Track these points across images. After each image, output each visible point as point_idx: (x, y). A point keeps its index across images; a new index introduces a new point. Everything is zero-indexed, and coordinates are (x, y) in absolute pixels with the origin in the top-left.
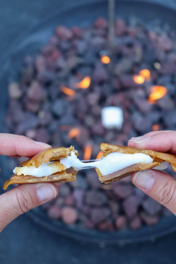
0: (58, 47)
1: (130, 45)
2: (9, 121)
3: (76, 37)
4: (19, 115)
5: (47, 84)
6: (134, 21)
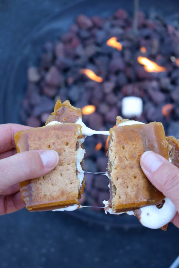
0: (78, 35)
1: (148, 38)
3: (96, 26)
5: (65, 70)
6: (153, 14)
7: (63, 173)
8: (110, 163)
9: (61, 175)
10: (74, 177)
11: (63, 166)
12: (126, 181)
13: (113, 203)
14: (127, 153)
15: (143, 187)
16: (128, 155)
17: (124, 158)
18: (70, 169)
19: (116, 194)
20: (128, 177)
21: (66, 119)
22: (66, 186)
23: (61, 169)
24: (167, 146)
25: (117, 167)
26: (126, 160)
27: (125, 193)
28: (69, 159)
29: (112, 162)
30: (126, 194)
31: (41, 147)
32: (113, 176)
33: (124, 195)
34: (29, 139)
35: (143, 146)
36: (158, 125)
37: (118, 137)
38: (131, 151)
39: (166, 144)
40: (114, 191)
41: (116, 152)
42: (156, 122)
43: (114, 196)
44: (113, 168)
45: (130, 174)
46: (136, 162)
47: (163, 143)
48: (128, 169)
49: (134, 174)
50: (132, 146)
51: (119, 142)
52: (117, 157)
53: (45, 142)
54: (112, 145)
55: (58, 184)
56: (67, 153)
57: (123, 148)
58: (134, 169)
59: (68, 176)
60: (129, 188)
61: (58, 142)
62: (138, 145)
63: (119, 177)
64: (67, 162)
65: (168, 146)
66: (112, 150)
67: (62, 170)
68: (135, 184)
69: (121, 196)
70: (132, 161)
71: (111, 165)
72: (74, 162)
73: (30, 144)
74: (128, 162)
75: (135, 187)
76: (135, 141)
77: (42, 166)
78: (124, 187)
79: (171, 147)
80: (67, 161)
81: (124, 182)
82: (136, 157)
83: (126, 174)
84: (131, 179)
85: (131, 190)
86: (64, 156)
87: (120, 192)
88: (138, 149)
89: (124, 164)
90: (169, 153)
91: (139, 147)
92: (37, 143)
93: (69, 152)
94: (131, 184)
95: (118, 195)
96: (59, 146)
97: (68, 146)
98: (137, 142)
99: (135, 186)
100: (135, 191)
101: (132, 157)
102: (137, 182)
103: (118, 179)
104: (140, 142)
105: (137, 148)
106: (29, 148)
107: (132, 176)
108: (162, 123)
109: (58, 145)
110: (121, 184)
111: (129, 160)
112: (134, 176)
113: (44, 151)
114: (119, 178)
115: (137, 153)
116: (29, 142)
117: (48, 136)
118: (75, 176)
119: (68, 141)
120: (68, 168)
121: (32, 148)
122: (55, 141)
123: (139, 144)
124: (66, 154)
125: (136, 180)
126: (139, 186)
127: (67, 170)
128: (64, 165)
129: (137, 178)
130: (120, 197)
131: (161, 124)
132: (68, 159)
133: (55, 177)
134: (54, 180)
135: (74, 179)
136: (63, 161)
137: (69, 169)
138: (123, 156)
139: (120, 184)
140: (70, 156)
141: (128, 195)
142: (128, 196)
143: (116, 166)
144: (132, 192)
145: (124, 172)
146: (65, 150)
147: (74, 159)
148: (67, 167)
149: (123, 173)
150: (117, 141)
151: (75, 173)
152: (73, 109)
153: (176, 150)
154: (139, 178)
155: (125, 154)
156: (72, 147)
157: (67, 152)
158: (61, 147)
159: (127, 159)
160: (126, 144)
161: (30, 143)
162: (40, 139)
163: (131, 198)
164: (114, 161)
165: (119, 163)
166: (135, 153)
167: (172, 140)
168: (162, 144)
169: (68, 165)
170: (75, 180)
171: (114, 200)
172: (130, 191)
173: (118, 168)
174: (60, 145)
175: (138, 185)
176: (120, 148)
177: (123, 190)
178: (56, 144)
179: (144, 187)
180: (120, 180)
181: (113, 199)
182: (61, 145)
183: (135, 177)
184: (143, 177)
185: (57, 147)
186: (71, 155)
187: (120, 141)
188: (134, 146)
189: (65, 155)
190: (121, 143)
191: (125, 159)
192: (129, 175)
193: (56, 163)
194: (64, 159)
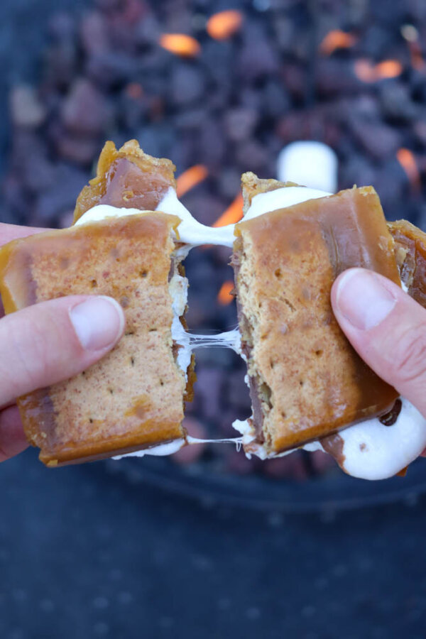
2: (12, 189)
4: (40, 172)
5: (114, 87)
7: (138, 356)
8: (247, 320)
9: (133, 362)
10: (168, 365)
11: (137, 338)
12: (295, 368)
13: (266, 431)
14: (290, 287)
15: (340, 376)
16: (294, 293)
17: (284, 303)
18: (157, 343)
19: (271, 407)
20: (301, 356)
21: (132, 193)
22: (149, 392)
23: (130, 347)
24: (393, 250)
25: (269, 331)
26: (289, 309)
27: (296, 403)
28: (152, 317)
29: (252, 318)
30: (300, 405)
31: (70, 286)
32: (259, 361)
33: (296, 408)
34: (36, 266)
35: (331, 262)
36: (365, 194)
37: (259, 247)
38: (299, 281)
39: (390, 245)
40: (266, 399)
41: (260, 290)
42: (358, 187)
43: (268, 412)
44: (258, 336)
45: (304, 345)
46: (317, 309)
47: (382, 245)
48: (297, 333)
49: (316, 344)
50: (302, 267)
51: (265, 262)
52: (265, 304)
53: (80, 273)
54: (246, 270)
55: (127, 389)
56: (144, 300)
57: (278, 274)
58: (312, 331)
59: (154, 364)
60: (306, 386)
61: (117, 271)
62: (317, 262)
63: (275, 359)
64: (146, 327)
65: (395, 251)
66: (247, 286)
67: (134, 348)
68: (320, 373)
69: (286, 412)
70: (306, 308)
71: (249, 328)
72: (165, 325)
73: (38, 280)
74: (296, 313)
75: (321, 380)
76: (308, 249)
77: (77, 348)
78: (294, 386)
79: (403, 251)
80: (148, 322)
81: (290, 372)
82: (315, 297)
83: (294, 349)
84: (307, 359)
85: (311, 390)
86: (139, 310)
87: (284, 400)
88: (317, 273)
89: (286, 321)
90: (399, 270)
91: (320, 265)
92: (58, 275)
93: (150, 297)
94: (310, 373)
95: (279, 410)
96: (121, 281)
97: (146, 280)
98: (313, 254)
99: (321, 378)
100: (323, 392)
101: (303, 298)
102: (324, 366)
103: (274, 364)
104: (321, 251)
105: (315, 270)
106: (37, 290)
107: (312, 351)
108: (373, 186)
109: (119, 278)
110: (283, 379)
111: (298, 308)
112: (315, 350)
113: (83, 301)
114: (277, 362)
115: (315, 284)
116: (36, 273)
117: (89, 255)
118: (171, 362)
119: (147, 267)
120: (150, 343)
121: (46, 291)
122: (109, 266)
123: (319, 256)
124: (143, 303)
125: (321, 358)
126: (332, 374)
127: (149, 347)
128: (138, 333)
129: (324, 355)
130: (284, 415)
131: (373, 191)
132: (149, 317)
133: (115, 369)
134: (113, 379)
135: (170, 371)
136: (135, 322)
137: (153, 346)
138: (281, 299)
139: (281, 379)
140: (155, 309)
141: (305, 406)
142: (305, 409)
143: (265, 330)
144: (314, 395)
145: (288, 341)
146: (138, 292)
147: (166, 316)
148: (148, 340)
149: (286, 346)
150: (260, 260)
151: (171, 353)
152: (150, 164)
153: (417, 256)
154: (330, 353)
155: (284, 293)
156: (157, 283)
157: (145, 297)
158: (128, 285)
159: (291, 306)
160: (284, 263)
161: (37, 278)
162: (64, 262)
163: (313, 411)
164: (257, 315)
165: (271, 321)
166: (312, 286)
167: (404, 231)
168: (381, 247)
169: (151, 334)
170: (173, 374)
171: (269, 423)
172: (309, 394)
173: (272, 335)
174: (124, 278)
175: (328, 373)
176: (271, 278)
177: (292, 393)
178: (113, 276)
179: (343, 376)
180: (279, 368)
181: (266, 420)
182: (127, 278)
183: (318, 353)
184: (340, 349)
185: (116, 283)
186: (158, 304)
187: (268, 258)
188: (306, 265)
189: (140, 306)
190: (270, 264)
191: (288, 306)
192: (302, 348)
193: (117, 332)
194: (138, 316)
